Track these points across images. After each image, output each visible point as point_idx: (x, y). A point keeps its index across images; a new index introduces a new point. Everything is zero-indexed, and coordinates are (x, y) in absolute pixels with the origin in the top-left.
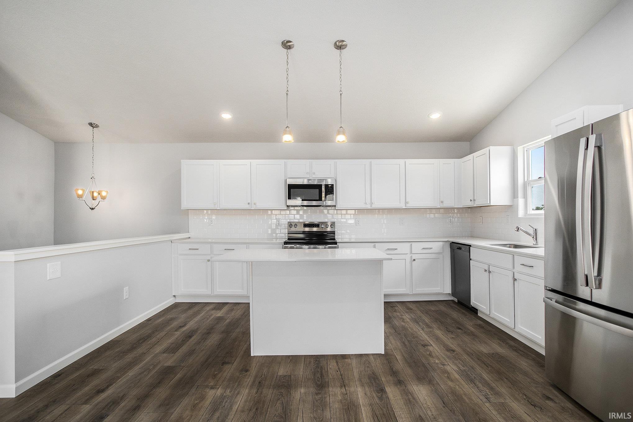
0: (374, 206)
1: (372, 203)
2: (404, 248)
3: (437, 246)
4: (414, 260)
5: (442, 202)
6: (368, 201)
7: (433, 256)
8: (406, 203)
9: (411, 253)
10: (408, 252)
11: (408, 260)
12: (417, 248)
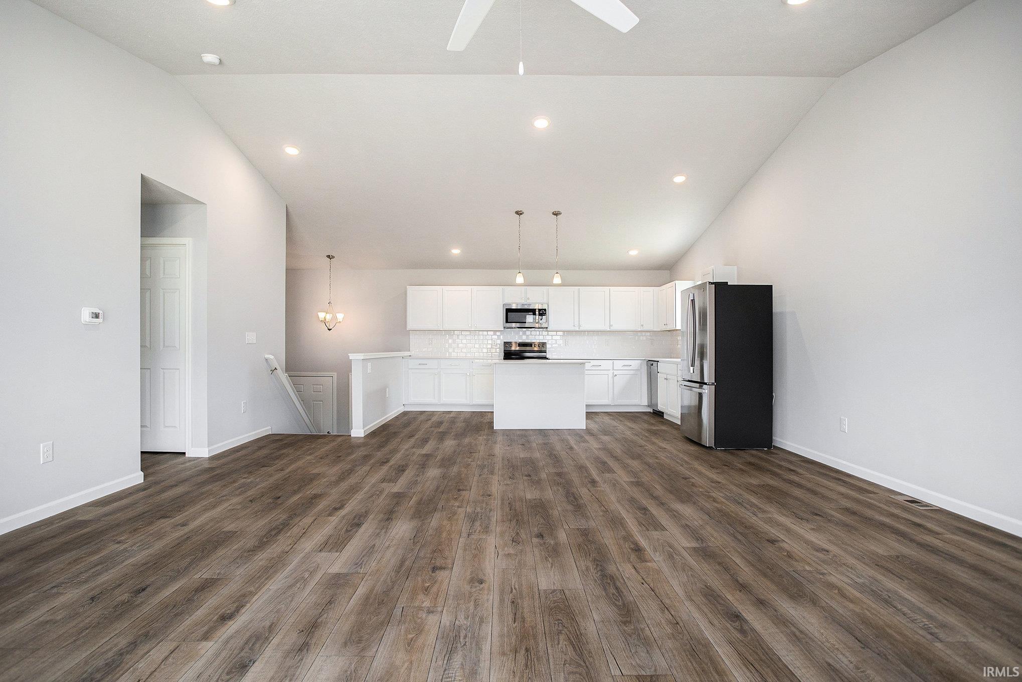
0: (582, 329)
1: (580, 326)
2: (606, 365)
3: (635, 364)
4: (616, 375)
5: (642, 325)
6: (576, 323)
7: (632, 372)
8: (610, 326)
9: (613, 369)
10: (611, 368)
11: (611, 376)
12: (619, 364)
